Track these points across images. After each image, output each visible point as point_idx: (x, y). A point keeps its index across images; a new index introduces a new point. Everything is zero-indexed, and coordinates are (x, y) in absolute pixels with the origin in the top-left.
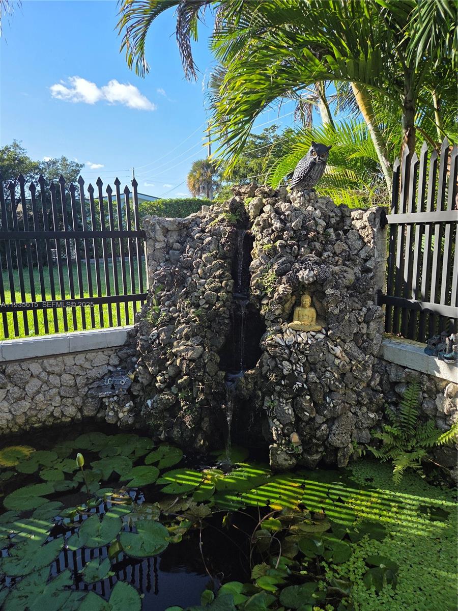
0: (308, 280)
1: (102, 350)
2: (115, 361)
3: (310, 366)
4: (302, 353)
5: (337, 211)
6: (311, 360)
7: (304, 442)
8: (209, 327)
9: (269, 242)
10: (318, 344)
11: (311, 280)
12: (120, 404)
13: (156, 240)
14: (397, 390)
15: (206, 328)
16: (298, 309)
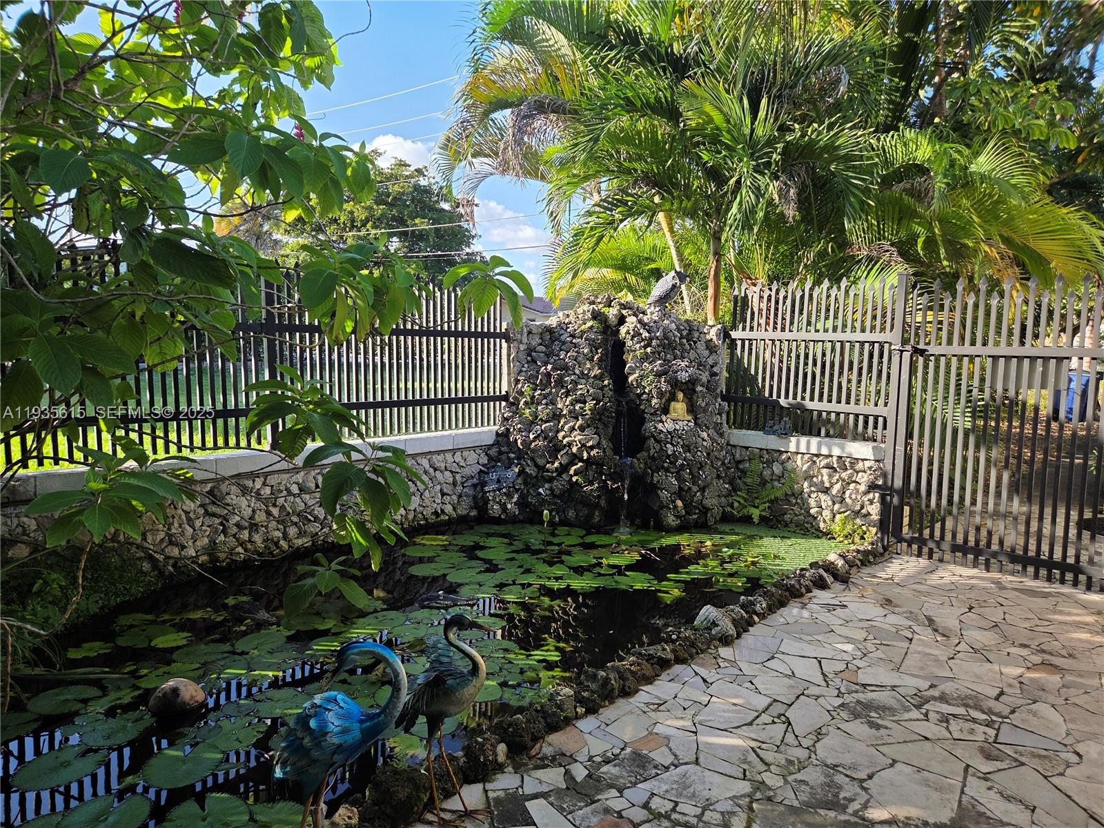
1: (474, 448)
2: (484, 460)
3: (687, 448)
4: (680, 438)
6: (687, 443)
7: (685, 506)
8: (600, 420)
9: (640, 348)
10: (691, 430)
12: (509, 496)
14: (741, 466)
15: (597, 421)
16: (673, 403)
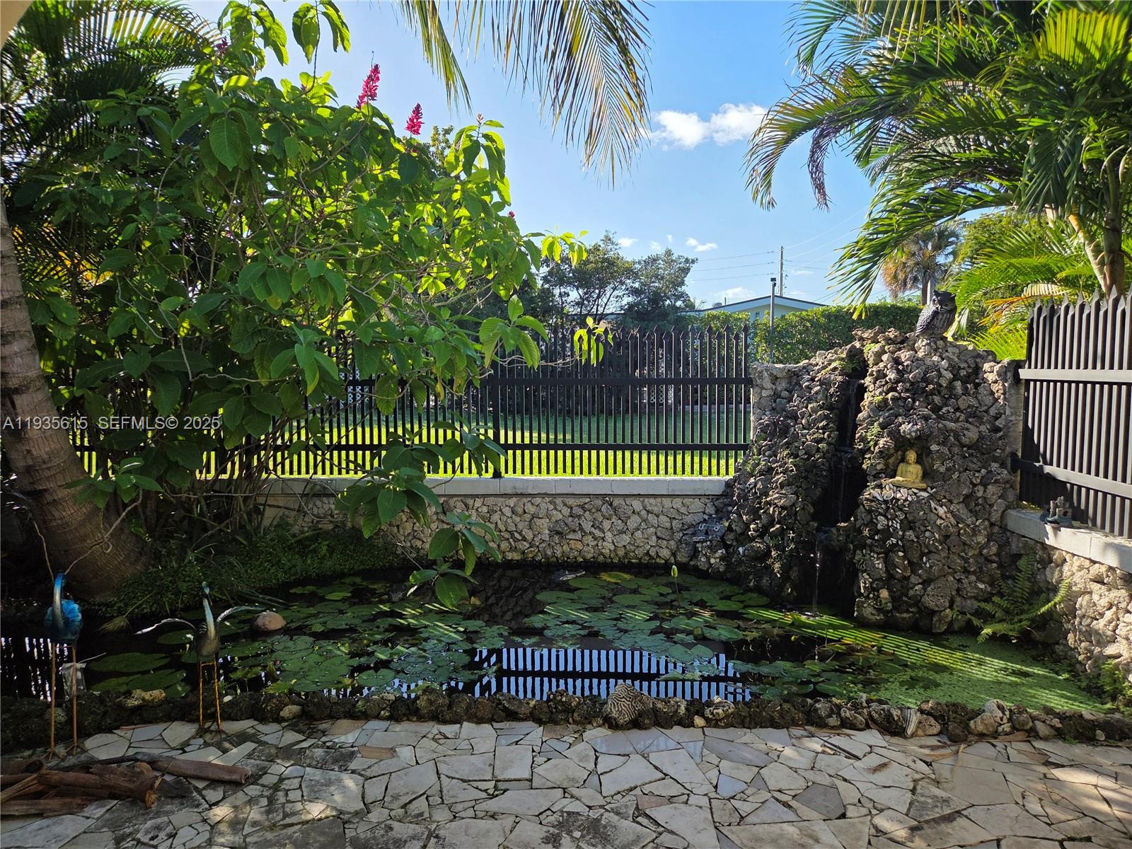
0: (910, 434)
1: (699, 496)
2: (711, 510)
3: (909, 524)
4: (901, 510)
5: (971, 361)
6: (910, 518)
7: (894, 598)
8: (806, 478)
9: (881, 394)
10: (919, 501)
11: (913, 434)
12: (713, 549)
13: (762, 388)
15: (802, 479)
16: (901, 465)
